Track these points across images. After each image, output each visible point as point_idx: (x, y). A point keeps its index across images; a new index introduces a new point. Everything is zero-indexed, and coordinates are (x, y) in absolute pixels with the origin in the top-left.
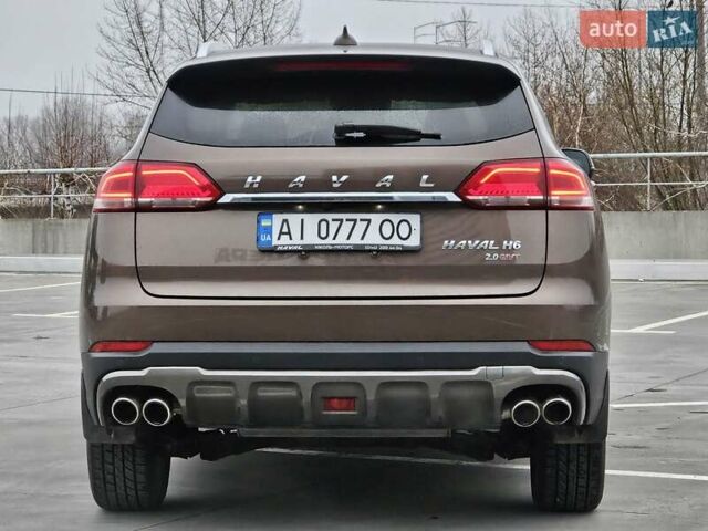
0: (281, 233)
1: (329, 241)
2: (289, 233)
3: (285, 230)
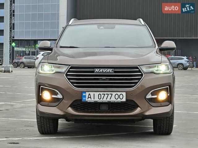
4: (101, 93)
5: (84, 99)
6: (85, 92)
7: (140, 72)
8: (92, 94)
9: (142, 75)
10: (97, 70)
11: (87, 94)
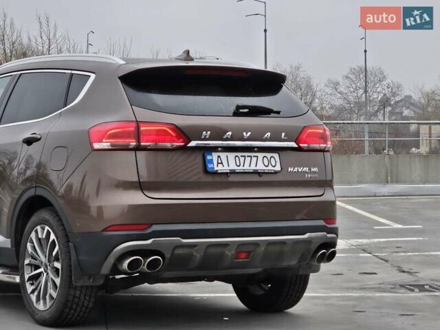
0: (218, 163)
1: (241, 167)
2: (222, 163)
3: (220, 162)
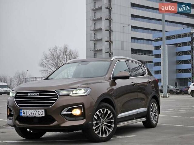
4: (30, 110)
5: (21, 114)
6: (21, 109)
7: (56, 95)
8: (25, 110)
9: (57, 97)
10: (29, 94)
11: (23, 110)
